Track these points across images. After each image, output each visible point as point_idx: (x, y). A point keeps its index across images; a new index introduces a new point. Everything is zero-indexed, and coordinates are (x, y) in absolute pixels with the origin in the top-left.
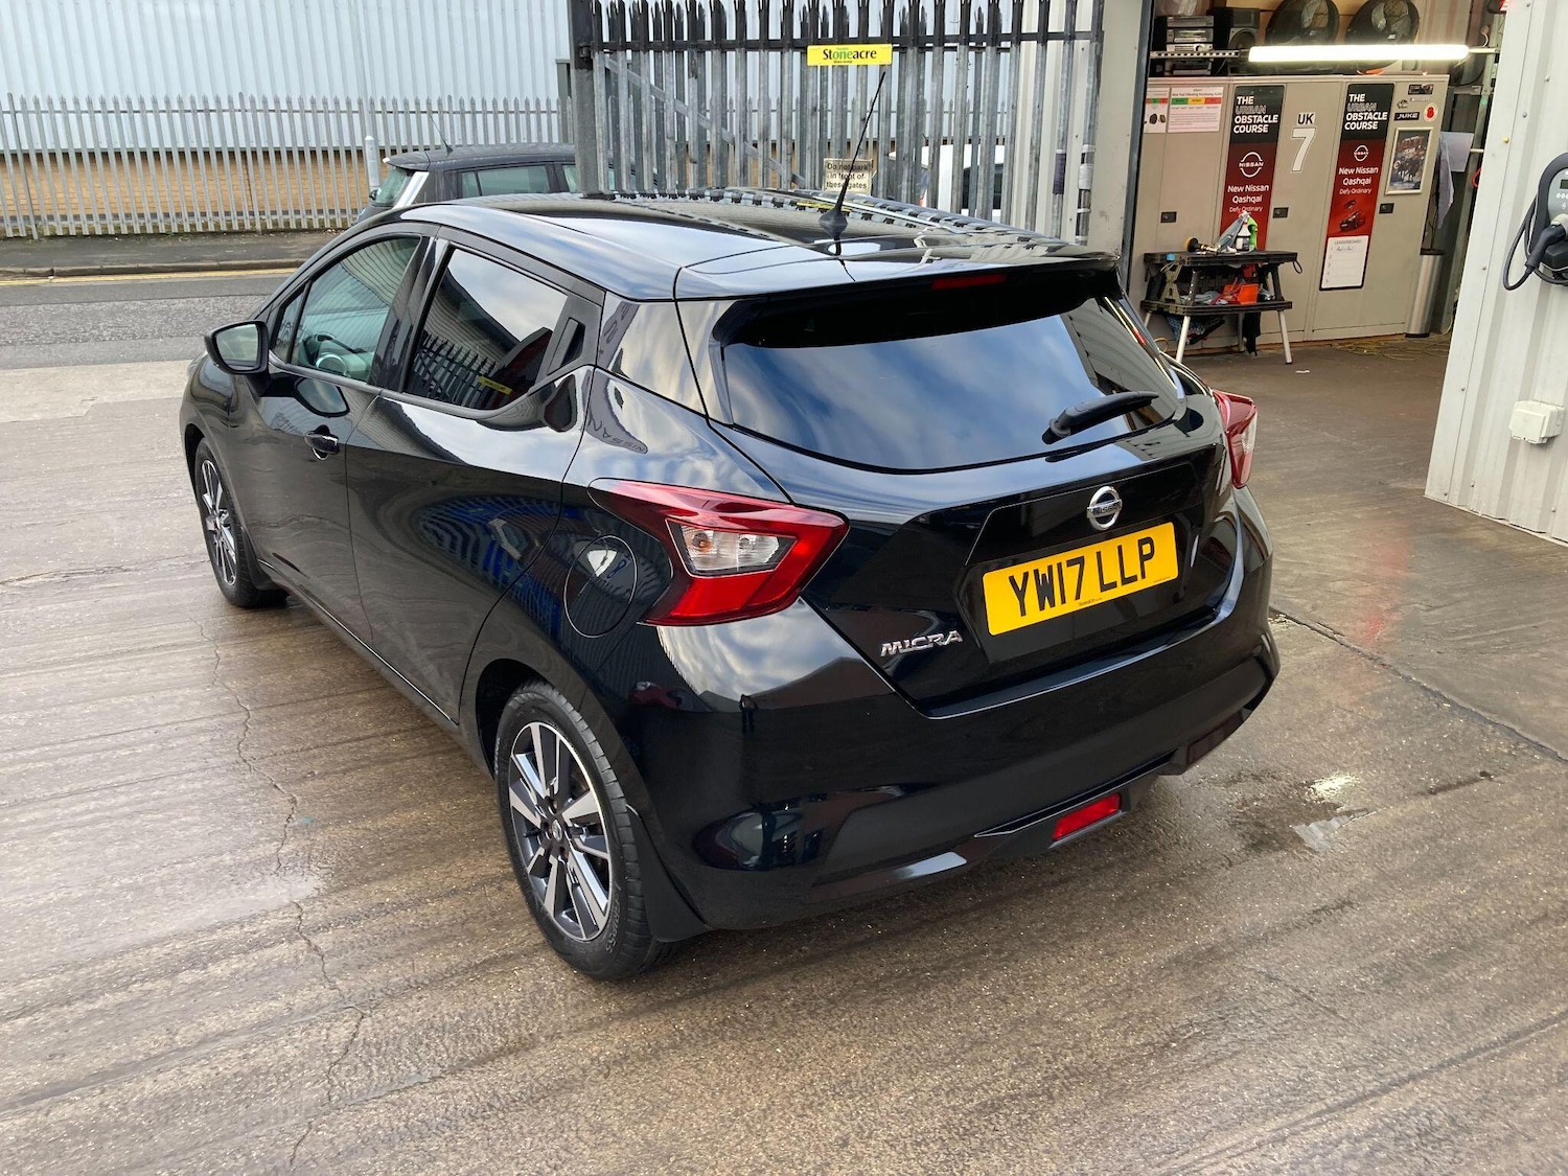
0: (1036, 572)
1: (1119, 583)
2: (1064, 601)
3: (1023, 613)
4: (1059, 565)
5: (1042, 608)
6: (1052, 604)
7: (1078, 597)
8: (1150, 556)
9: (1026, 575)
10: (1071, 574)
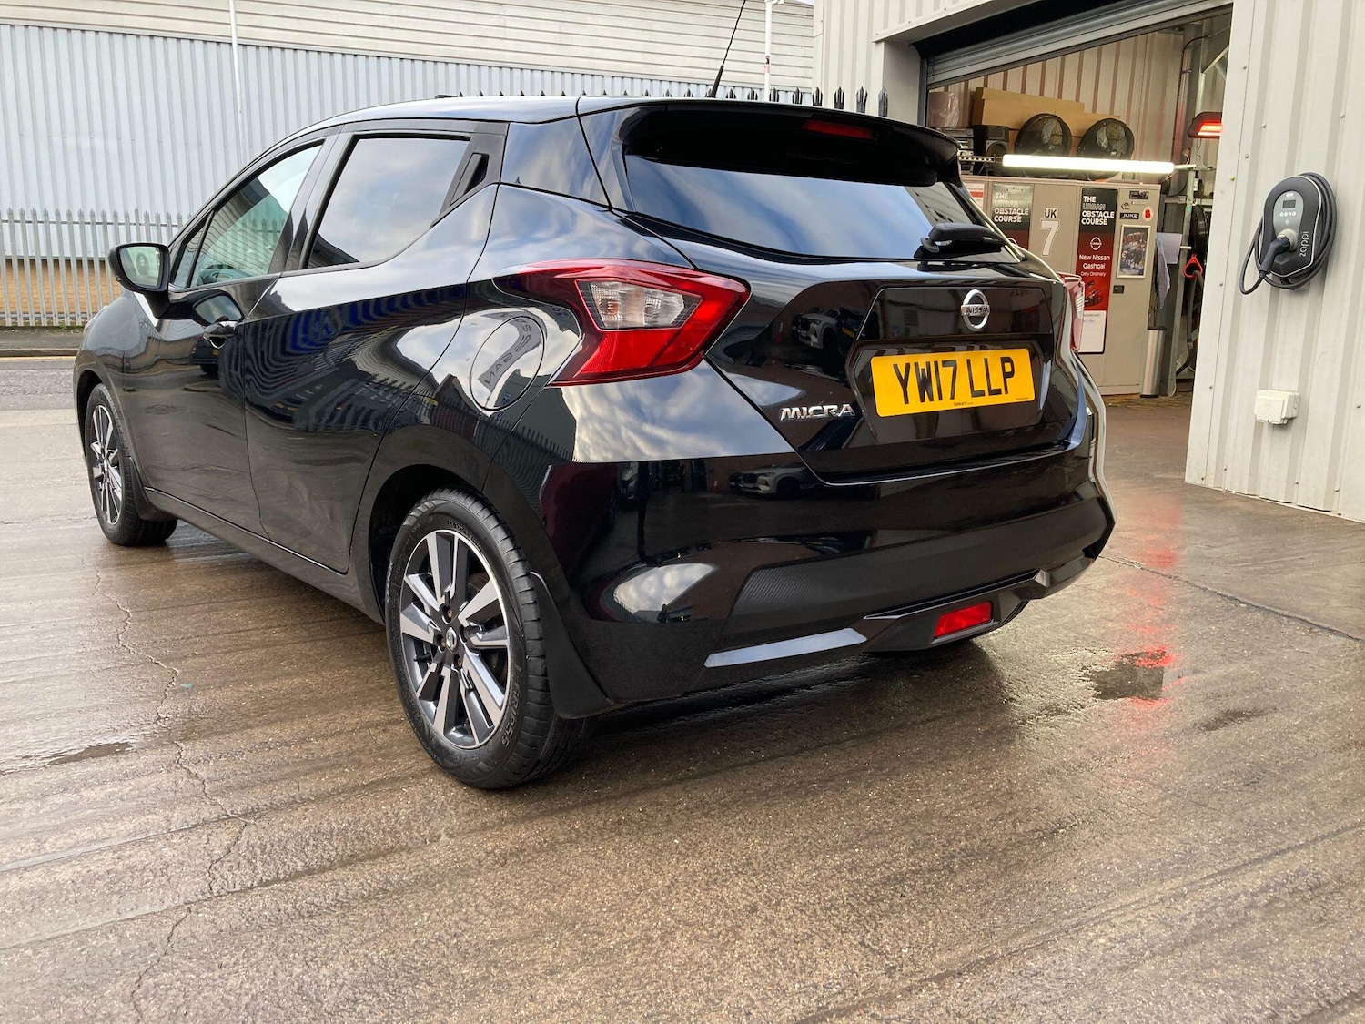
0: (916, 365)
1: (987, 392)
2: (941, 398)
3: (907, 401)
4: (936, 363)
5: (922, 400)
6: (931, 399)
7: (952, 398)
8: (1011, 374)
9: (908, 366)
10: (946, 373)
